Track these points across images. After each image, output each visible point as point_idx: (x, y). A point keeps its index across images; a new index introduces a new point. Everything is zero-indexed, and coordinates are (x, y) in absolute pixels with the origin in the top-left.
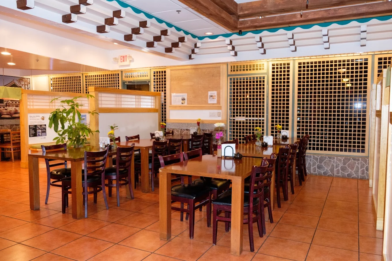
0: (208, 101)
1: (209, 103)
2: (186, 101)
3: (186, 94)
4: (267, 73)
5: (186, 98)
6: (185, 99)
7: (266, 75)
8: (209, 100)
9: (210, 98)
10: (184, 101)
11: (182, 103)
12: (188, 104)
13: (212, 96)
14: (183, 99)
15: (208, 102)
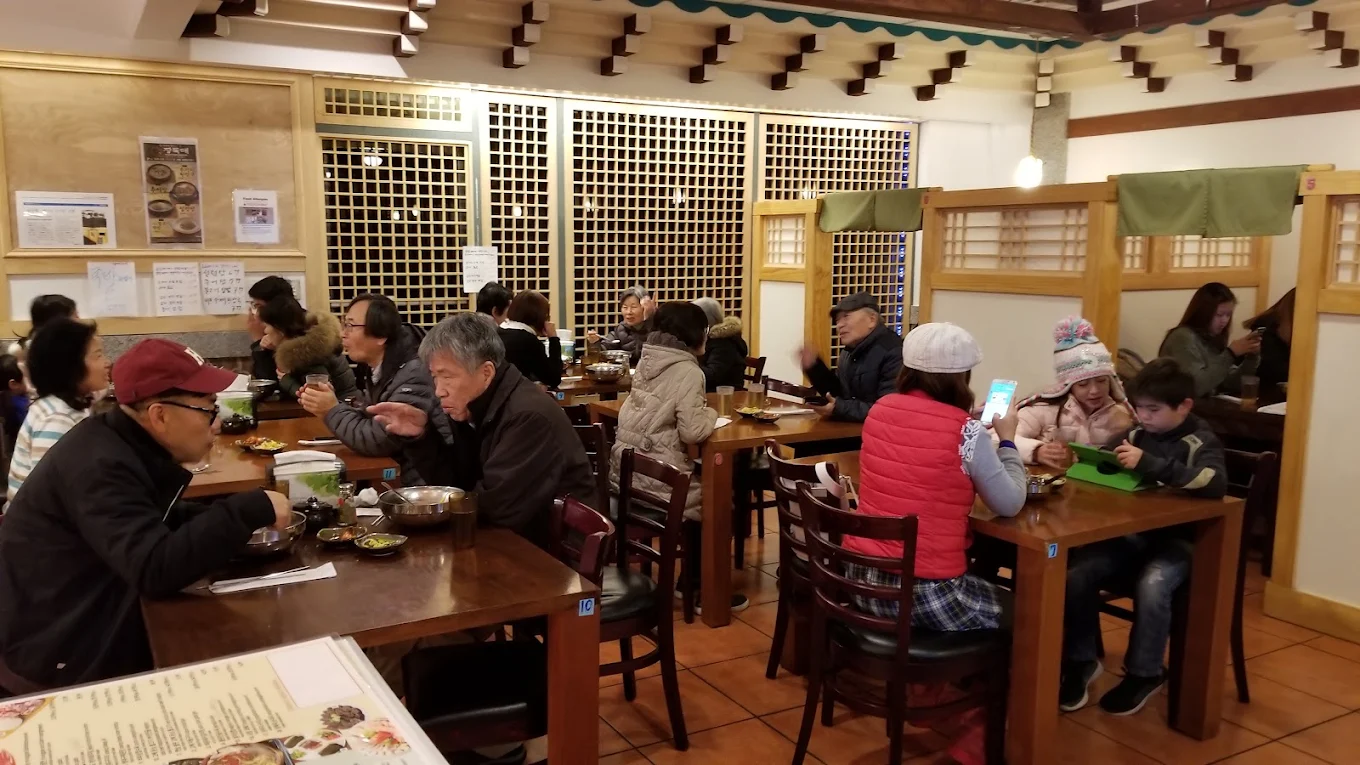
0: (234, 231)
1: (239, 240)
2: (110, 228)
3: (110, 196)
4: (473, 136)
5: (109, 215)
6: (103, 223)
7: (470, 143)
8: (238, 226)
9: (242, 221)
10: (101, 230)
11: (87, 241)
12: (120, 243)
13: (252, 212)
14: (94, 222)
15: (235, 239)
